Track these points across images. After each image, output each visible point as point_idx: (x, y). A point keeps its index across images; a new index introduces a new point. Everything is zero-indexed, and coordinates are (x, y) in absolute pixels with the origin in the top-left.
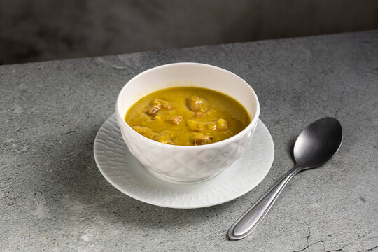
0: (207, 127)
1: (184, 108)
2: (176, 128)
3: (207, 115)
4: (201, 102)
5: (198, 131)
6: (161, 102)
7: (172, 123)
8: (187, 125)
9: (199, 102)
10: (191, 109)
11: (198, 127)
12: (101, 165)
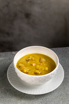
0: (41, 69)
1: (38, 61)
2: (32, 67)
3: (44, 65)
4: (44, 60)
5: (38, 70)
6: (32, 57)
7: (32, 65)
8: (36, 67)
9: (43, 60)
10: (40, 62)
11: (39, 68)
12: (10, 81)
